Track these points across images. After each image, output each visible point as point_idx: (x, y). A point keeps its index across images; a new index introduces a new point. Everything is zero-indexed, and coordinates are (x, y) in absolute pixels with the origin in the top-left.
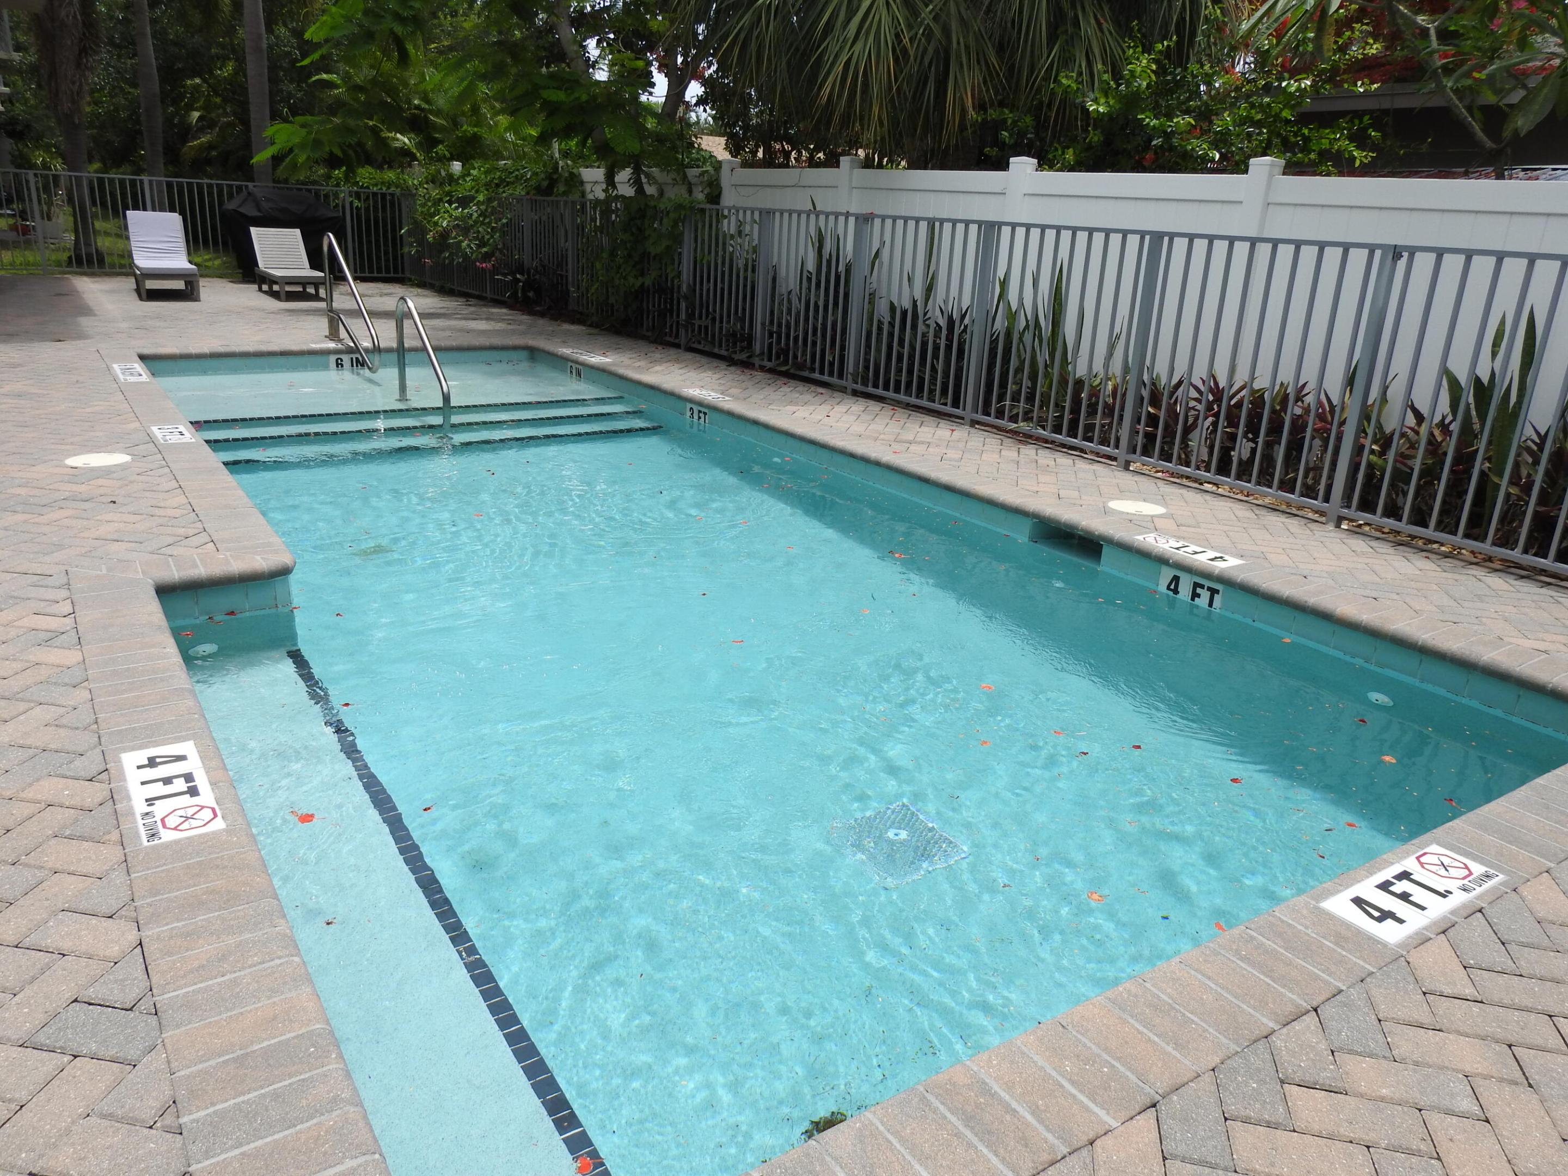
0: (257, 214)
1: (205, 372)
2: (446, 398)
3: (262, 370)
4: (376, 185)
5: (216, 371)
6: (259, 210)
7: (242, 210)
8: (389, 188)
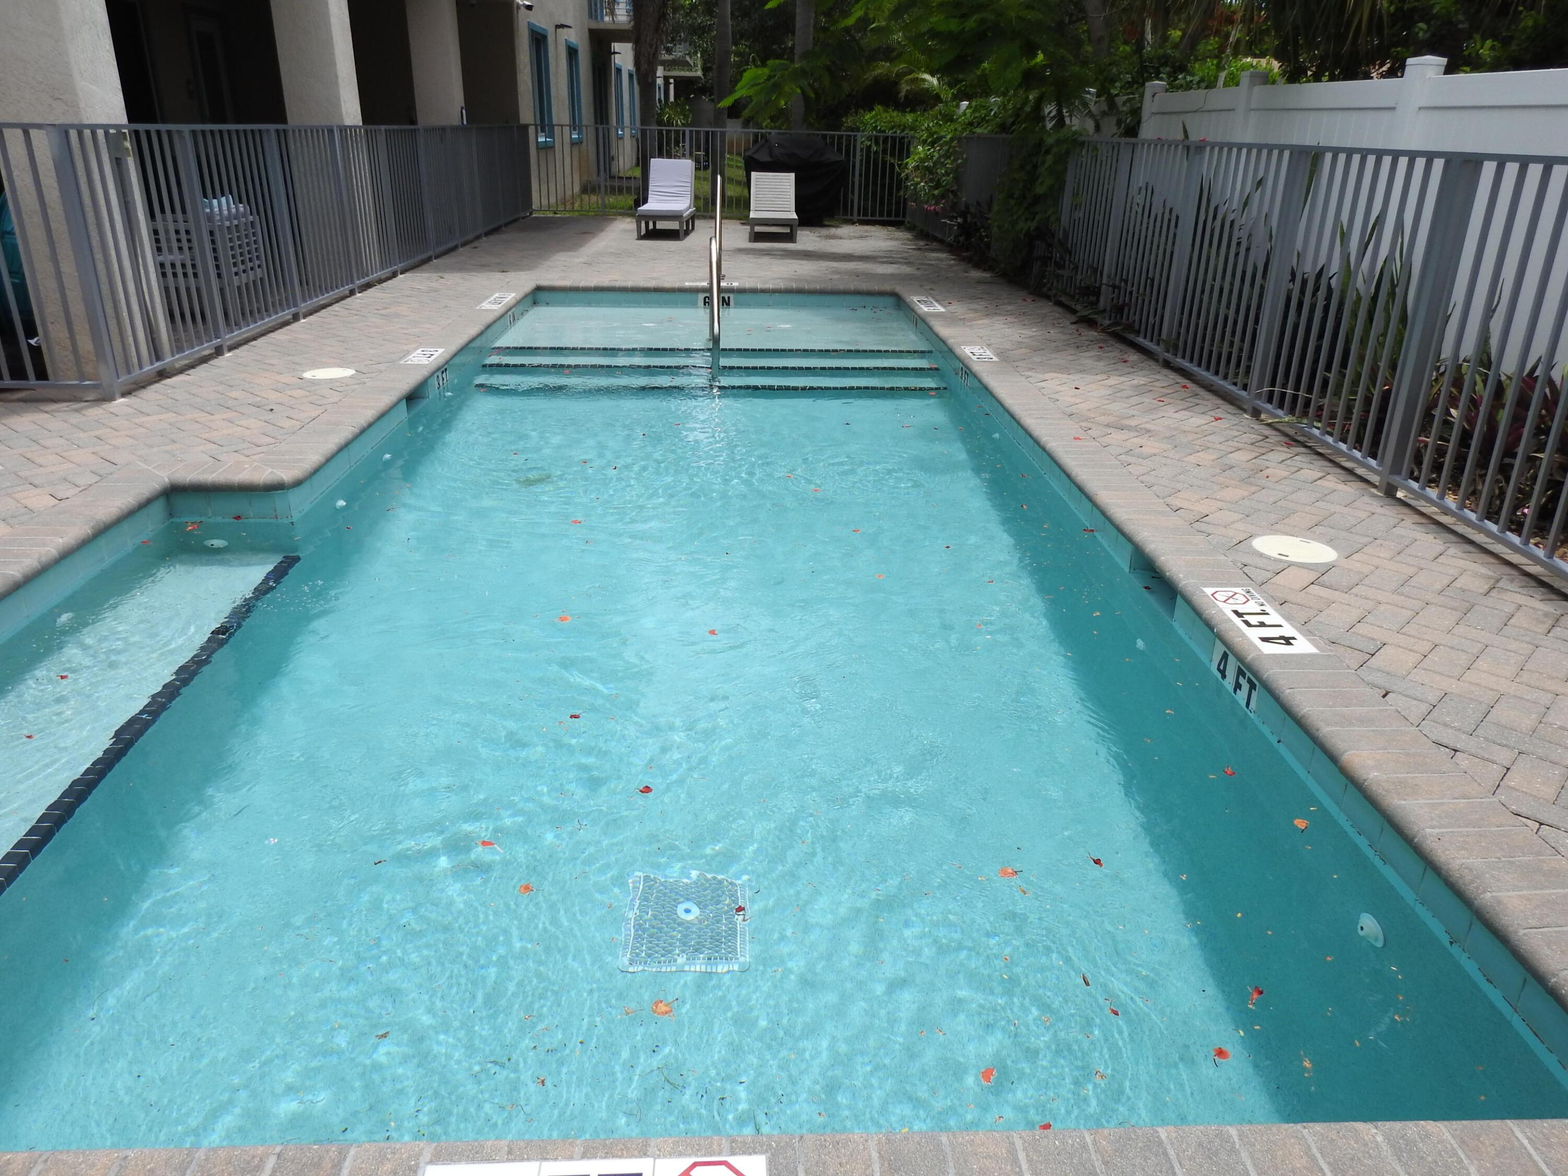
0: (768, 159)
1: (589, 304)
2: (716, 340)
3: (638, 304)
4: (892, 128)
5: (599, 304)
6: (771, 156)
7: (756, 156)
8: (903, 131)
